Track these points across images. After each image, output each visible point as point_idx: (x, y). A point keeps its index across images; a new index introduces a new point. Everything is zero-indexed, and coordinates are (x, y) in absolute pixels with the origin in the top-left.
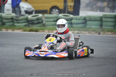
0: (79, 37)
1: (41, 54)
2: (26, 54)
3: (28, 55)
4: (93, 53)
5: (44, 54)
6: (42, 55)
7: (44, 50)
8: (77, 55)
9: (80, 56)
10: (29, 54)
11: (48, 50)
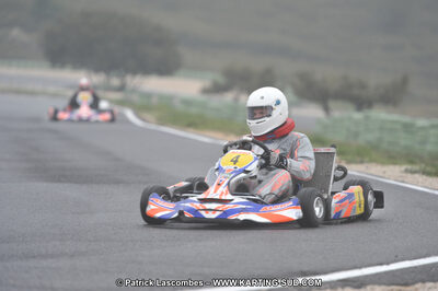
0: (333, 150)
1: (207, 210)
2: (148, 209)
3: (158, 215)
4: (382, 207)
5: (215, 210)
6: (210, 212)
7: (218, 197)
8: (333, 214)
9: (342, 215)
10: (161, 208)
11: (229, 197)
